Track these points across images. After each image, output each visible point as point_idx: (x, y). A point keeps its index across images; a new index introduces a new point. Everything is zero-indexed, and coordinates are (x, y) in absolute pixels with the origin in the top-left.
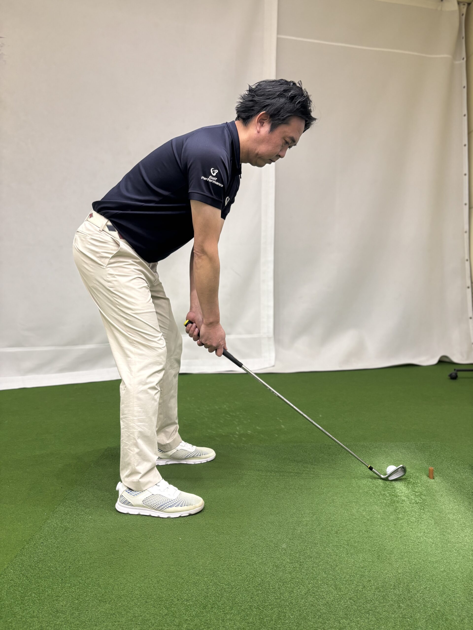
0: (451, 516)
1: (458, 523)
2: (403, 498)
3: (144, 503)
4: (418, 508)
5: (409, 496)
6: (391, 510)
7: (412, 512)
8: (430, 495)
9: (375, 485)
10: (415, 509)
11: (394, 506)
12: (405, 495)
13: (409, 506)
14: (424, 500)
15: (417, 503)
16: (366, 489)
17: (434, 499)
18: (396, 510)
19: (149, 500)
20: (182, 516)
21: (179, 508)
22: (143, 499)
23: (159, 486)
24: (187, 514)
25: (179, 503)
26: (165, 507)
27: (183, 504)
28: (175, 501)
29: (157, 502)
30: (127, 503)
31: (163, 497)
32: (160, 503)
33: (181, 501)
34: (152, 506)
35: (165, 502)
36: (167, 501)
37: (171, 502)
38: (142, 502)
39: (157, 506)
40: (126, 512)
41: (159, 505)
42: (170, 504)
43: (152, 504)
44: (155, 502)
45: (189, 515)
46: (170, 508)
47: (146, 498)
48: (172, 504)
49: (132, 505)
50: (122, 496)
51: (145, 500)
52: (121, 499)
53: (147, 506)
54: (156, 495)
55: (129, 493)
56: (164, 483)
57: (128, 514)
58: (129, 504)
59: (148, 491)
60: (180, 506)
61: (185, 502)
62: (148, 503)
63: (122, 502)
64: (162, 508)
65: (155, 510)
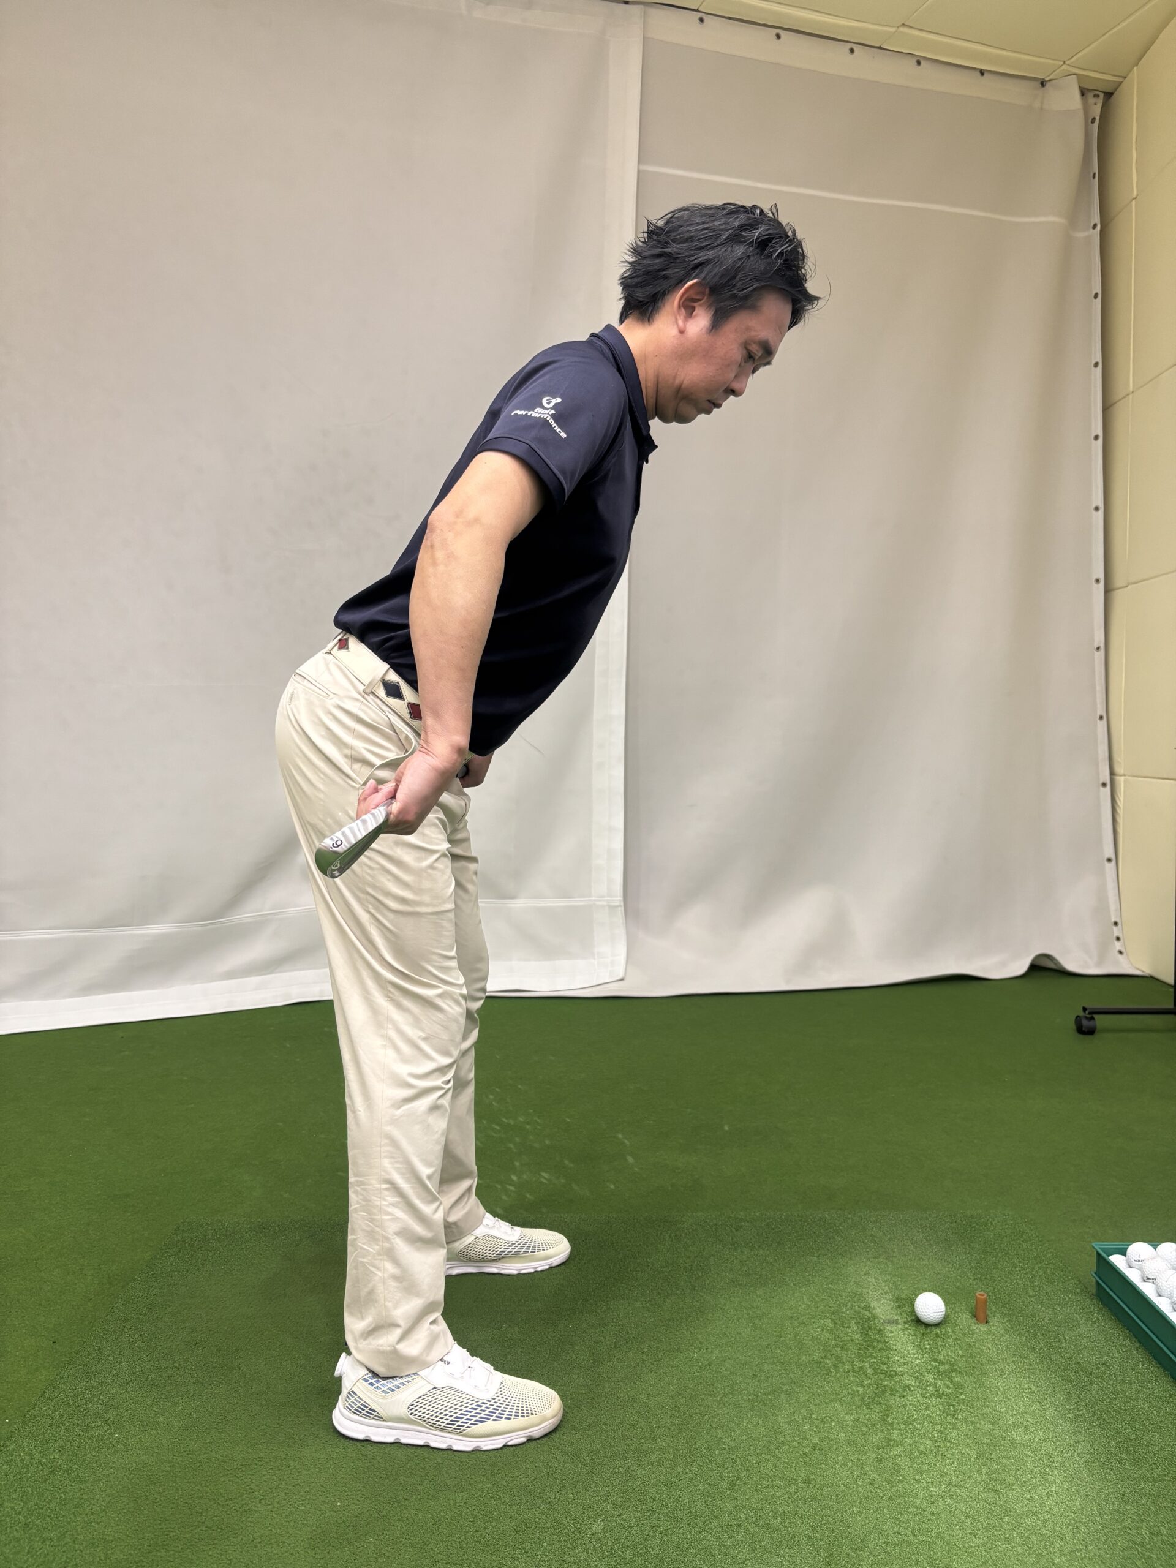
0: (1018, 1435)
2: (908, 1380)
3: (411, 1412)
4: (941, 1411)
5: (921, 1374)
6: (873, 1416)
7: (924, 1423)
8: (973, 1371)
9: (840, 1340)
10: (932, 1414)
11: (880, 1403)
12: (912, 1371)
13: (920, 1406)
14: (957, 1386)
15: (939, 1396)
16: (817, 1351)
17: (983, 1385)
18: (885, 1417)
19: (425, 1403)
20: (510, 1443)
21: (503, 1424)
22: (410, 1401)
23: (449, 1363)
24: (524, 1440)
25: (502, 1411)
26: (467, 1423)
27: (512, 1412)
28: (492, 1403)
29: (447, 1408)
30: (367, 1412)
31: (460, 1394)
32: (455, 1411)
33: (506, 1405)
34: (433, 1420)
35: (468, 1409)
36: (472, 1404)
37: (483, 1408)
38: (407, 1410)
39: (447, 1419)
40: (361, 1436)
41: (452, 1418)
42: (480, 1414)
43: (432, 1416)
44: (441, 1408)
45: (527, 1440)
46: (480, 1424)
47: (418, 1398)
48: (486, 1413)
49: (380, 1418)
50: (353, 1392)
51: (416, 1404)
52: (349, 1402)
53: (420, 1421)
54: (442, 1389)
55: (372, 1384)
56: (459, 1354)
57: (367, 1441)
58: (373, 1414)
59: (420, 1377)
60: (506, 1418)
61: (516, 1405)
62: (423, 1411)
63: (353, 1410)
64: (458, 1426)
65: (441, 1430)
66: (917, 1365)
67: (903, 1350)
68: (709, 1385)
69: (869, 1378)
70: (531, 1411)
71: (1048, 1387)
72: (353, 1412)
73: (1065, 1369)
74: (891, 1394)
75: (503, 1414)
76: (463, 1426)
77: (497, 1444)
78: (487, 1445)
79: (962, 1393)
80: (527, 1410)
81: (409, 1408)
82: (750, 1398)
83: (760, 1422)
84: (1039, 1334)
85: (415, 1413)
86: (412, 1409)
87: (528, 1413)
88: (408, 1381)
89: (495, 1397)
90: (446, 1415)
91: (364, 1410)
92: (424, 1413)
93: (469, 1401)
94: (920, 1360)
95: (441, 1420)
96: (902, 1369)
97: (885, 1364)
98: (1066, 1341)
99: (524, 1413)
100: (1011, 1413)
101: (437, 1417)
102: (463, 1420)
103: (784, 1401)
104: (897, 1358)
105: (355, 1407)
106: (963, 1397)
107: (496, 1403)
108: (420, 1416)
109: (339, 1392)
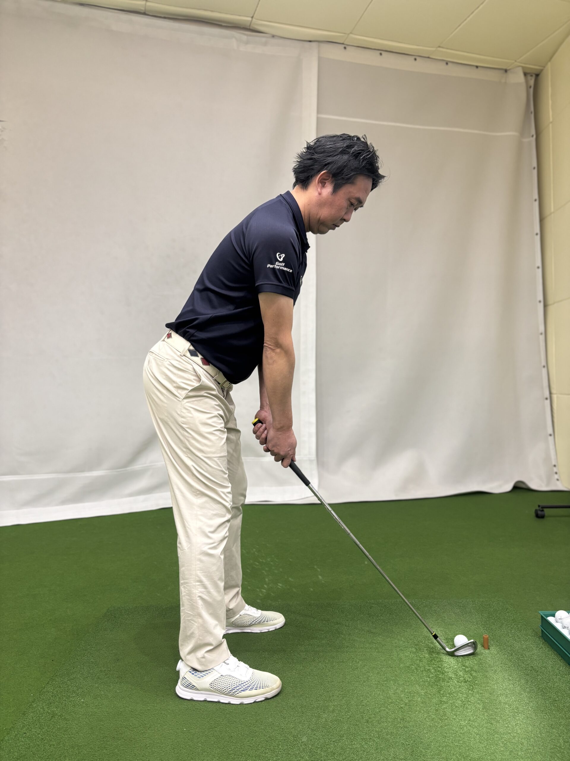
0: (502, 699)
1: (510, 707)
2: (451, 675)
3: (211, 686)
4: (466, 688)
5: (457, 672)
6: (434, 691)
7: (458, 693)
8: (482, 670)
9: (419, 657)
10: (462, 690)
11: (438, 685)
12: (453, 671)
13: (456, 686)
14: (474, 677)
15: (466, 682)
16: (408, 662)
17: (486, 677)
18: (440, 691)
19: (217, 682)
20: (257, 701)
21: (254, 692)
22: (211, 682)
23: (228, 664)
24: (263, 699)
25: (253, 686)
26: (237, 692)
27: (258, 686)
28: (248, 682)
29: (228, 685)
30: (191, 687)
31: (234, 678)
32: (231, 686)
33: (255, 683)
34: (221, 690)
35: (237, 685)
36: (239, 683)
37: (244, 685)
38: (209, 686)
39: (228, 690)
40: (188, 698)
41: (230, 689)
42: (243, 687)
43: (221, 688)
44: (225, 685)
45: (265, 699)
46: (243, 692)
47: (214, 680)
48: (246, 687)
49: (197, 689)
50: (185, 677)
51: (213, 683)
52: (183, 682)
53: (215, 691)
54: (225, 676)
55: (193, 674)
56: (233, 660)
57: (192, 700)
58: (194, 688)
59: (215, 671)
60: (255, 689)
61: (259, 684)
62: (217, 686)
63: (185, 686)
64: (233, 693)
65: (225, 695)
66: (455, 668)
67: (448, 662)
68: (357, 677)
69: (433, 674)
70: (267, 685)
71: (517, 677)
72: (185, 687)
73: (526, 669)
74: (442, 681)
75: (254, 687)
76: (235, 693)
77: (251, 701)
78: (246, 701)
79: (476, 681)
80: (265, 685)
81: (210, 685)
82: (376, 683)
83: (381, 693)
84: (514, 654)
85: (213, 687)
86: (211, 685)
87: (265, 687)
88: (210, 672)
89: (250, 680)
90: (227, 688)
91: (190, 686)
92: (217, 687)
93: (238, 681)
94: (456, 666)
95: (225, 690)
96: (448, 670)
97: (440, 668)
98: (526, 657)
99: (263, 687)
100: (499, 689)
101: (223, 689)
102: (235, 690)
103: (392, 684)
104: (446, 665)
105: (186, 684)
106: (477, 682)
107: (250, 682)
108: (215, 688)
109: (179, 678)
